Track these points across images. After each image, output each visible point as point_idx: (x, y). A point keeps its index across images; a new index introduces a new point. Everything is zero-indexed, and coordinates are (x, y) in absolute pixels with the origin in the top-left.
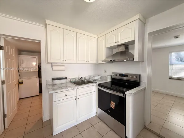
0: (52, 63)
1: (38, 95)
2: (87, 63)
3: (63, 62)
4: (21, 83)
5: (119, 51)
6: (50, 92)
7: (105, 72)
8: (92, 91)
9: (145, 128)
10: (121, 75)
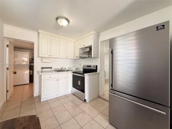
0: (41, 57)
1: (28, 84)
2: (66, 58)
3: (49, 57)
4: (15, 73)
5: (87, 51)
6: (40, 74)
7: (80, 65)
8: (69, 76)
9: (99, 97)
10: (88, 66)
